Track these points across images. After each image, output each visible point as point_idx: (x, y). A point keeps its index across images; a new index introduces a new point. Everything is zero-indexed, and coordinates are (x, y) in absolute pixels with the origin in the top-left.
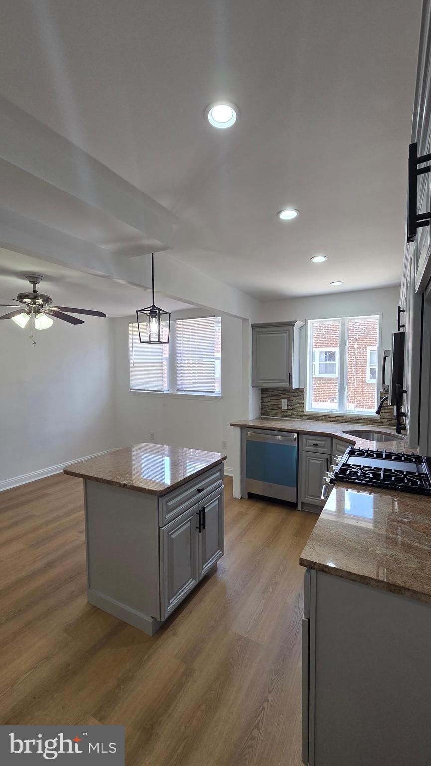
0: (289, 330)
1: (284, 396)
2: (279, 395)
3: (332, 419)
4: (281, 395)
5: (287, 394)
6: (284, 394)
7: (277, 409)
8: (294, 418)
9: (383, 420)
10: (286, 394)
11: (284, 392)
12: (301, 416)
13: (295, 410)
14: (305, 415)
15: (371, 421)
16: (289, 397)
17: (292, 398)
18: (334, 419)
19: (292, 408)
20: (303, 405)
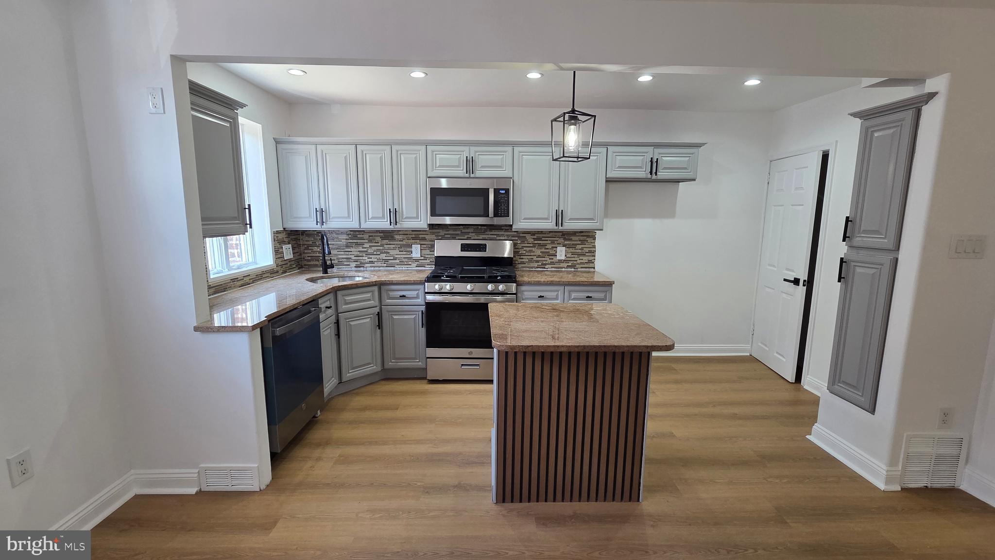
3: (241, 282)
9: (278, 268)
15: (271, 272)
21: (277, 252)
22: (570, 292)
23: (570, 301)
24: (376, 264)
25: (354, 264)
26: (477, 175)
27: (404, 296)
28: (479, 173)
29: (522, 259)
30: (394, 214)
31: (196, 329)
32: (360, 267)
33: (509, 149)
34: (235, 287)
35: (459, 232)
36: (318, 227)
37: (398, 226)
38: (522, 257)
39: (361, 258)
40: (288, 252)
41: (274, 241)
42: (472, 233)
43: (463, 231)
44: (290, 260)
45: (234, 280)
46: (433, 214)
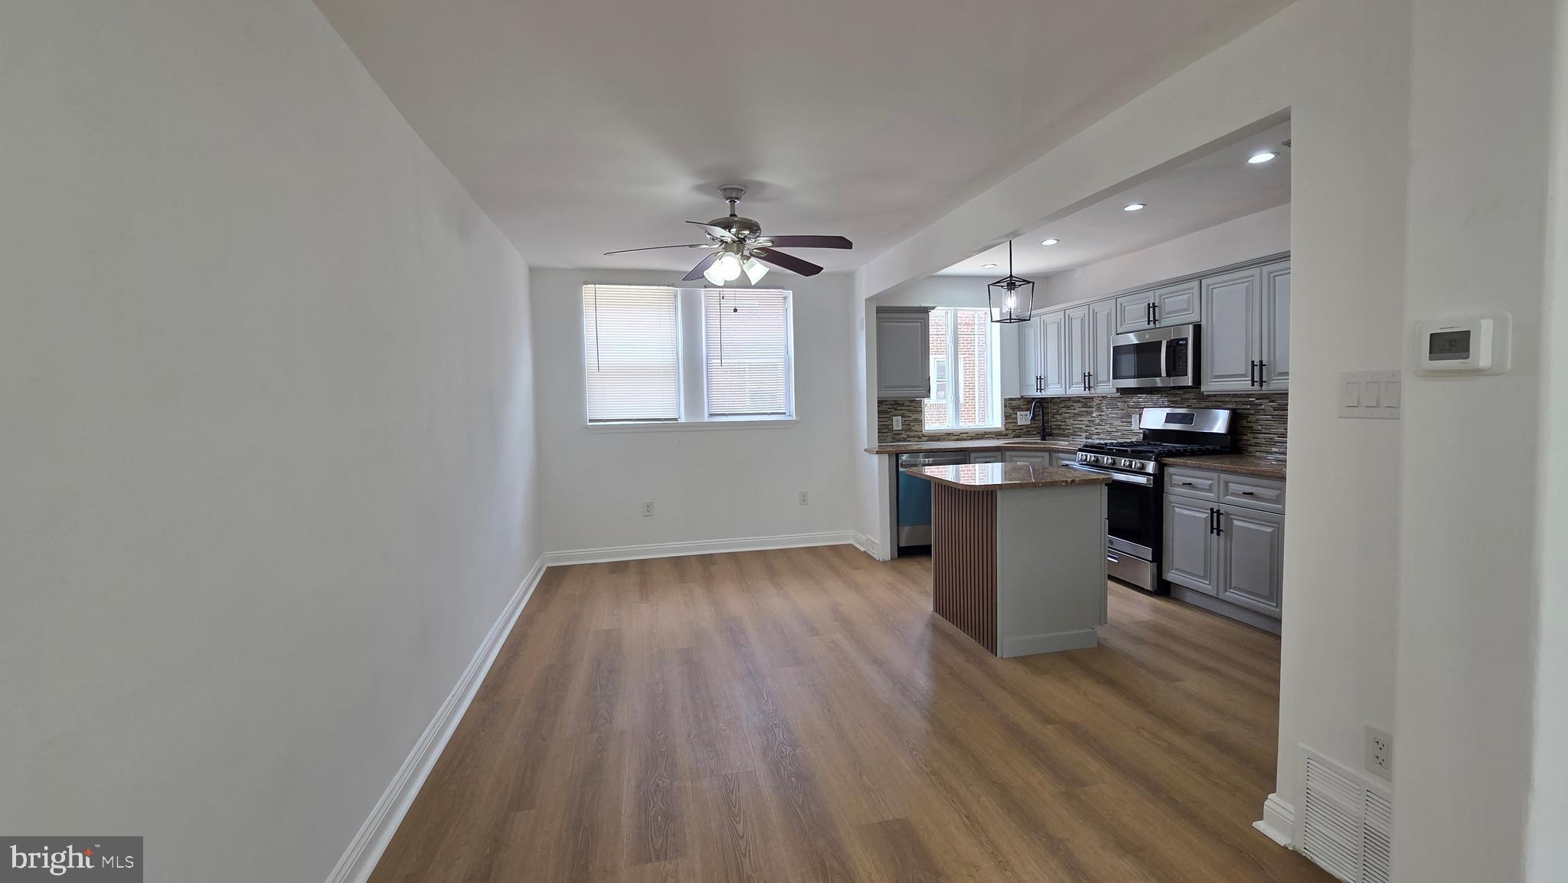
0: (924, 319)
1: (896, 412)
2: (889, 410)
3: (956, 437)
4: (892, 410)
5: (900, 408)
6: (896, 409)
7: (886, 431)
8: (910, 441)
9: (1007, 432)
10: (898, 408)
11: (896, 406)
12: (920, 438)
13: (910, 430)
14: (924, 436)
15: (997, 435)
16: (903, 412)
17: (907, 413)
18: (958, 437)
19: (907, 427)
20: (920, 422)
21: (1008, 417)
22: (1227, 483)
23: (1228, 497)
24: (1102, 436)
25: (1084, 435)
26: (1162, 325)
27: (1067, 465)
28: (1165, 322)
29: (1257, 438)
30: (1088, 379)
31: (866, 450)
32: (1089, 438)
33: (1196, 284)
34: (949, 440)
35: (1179, 399)
36: (1038, 394)
37: (1092, 390)
38: (1256, 435)
39: (1089, 428)
40: (1024, 418)
41: (1005, 406)
42: (1193, 399)
43: (1185, 396)
44: (1027, 426)
45: (948, 434)
46: (1116, 376)
